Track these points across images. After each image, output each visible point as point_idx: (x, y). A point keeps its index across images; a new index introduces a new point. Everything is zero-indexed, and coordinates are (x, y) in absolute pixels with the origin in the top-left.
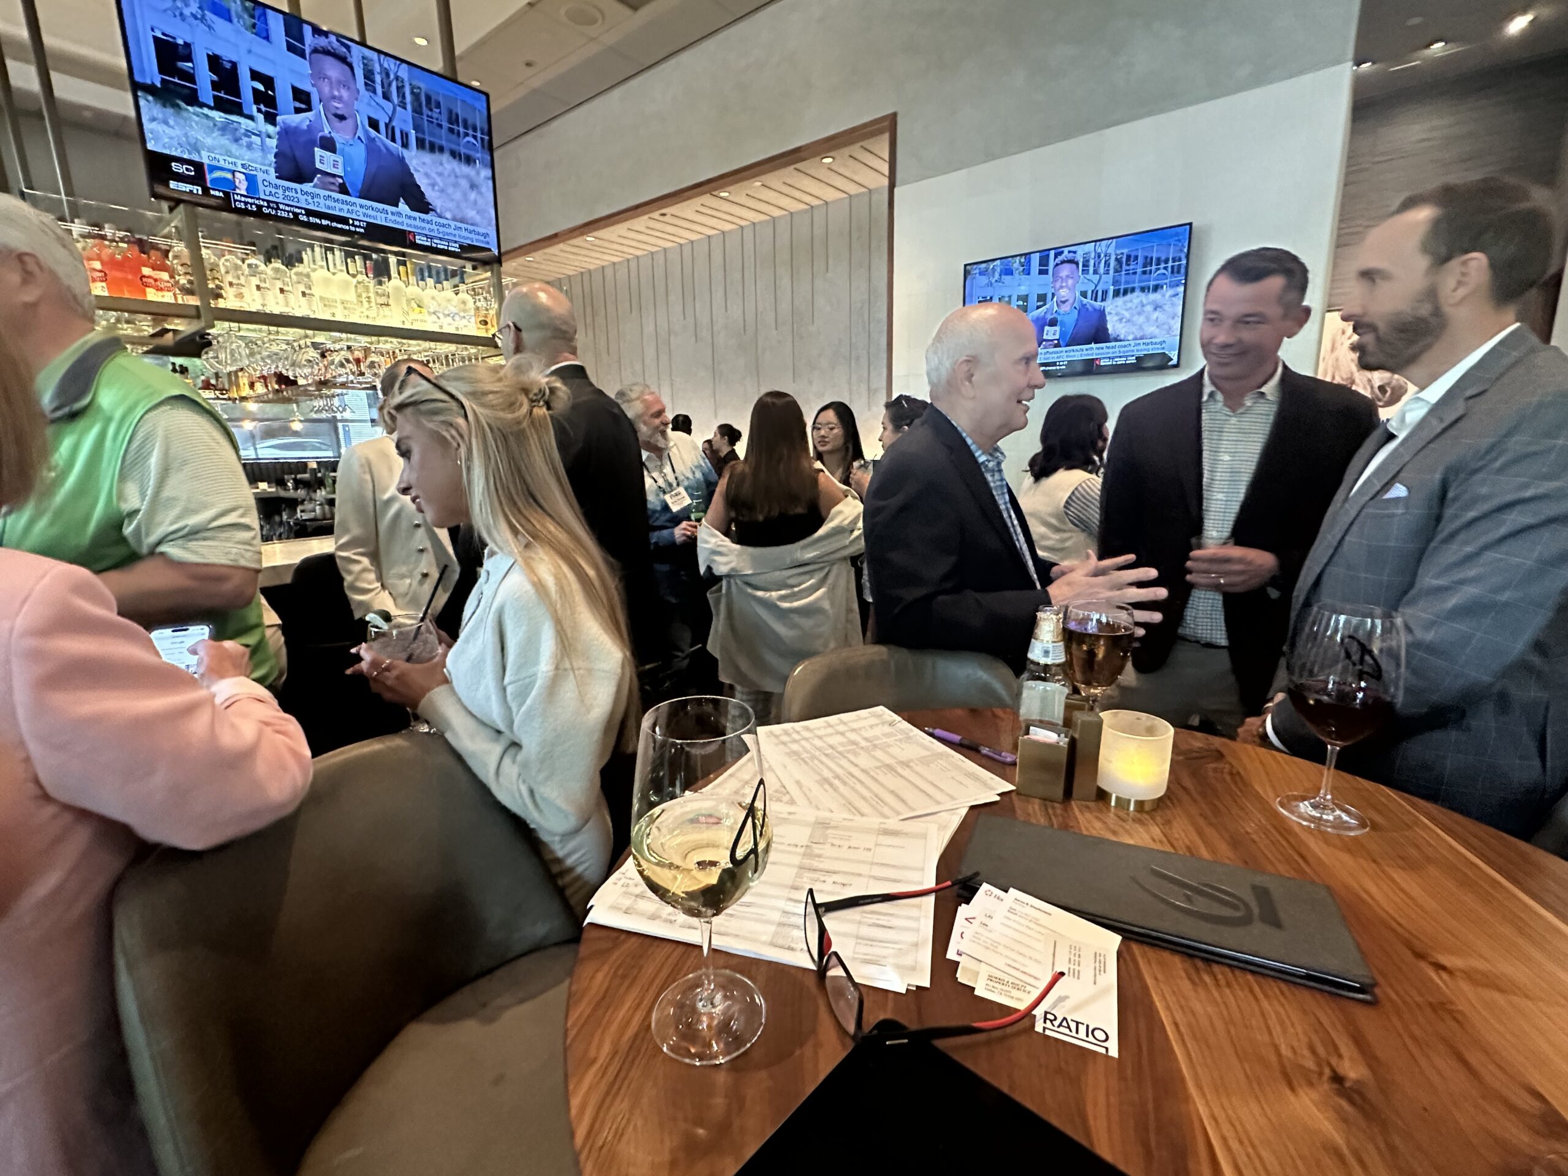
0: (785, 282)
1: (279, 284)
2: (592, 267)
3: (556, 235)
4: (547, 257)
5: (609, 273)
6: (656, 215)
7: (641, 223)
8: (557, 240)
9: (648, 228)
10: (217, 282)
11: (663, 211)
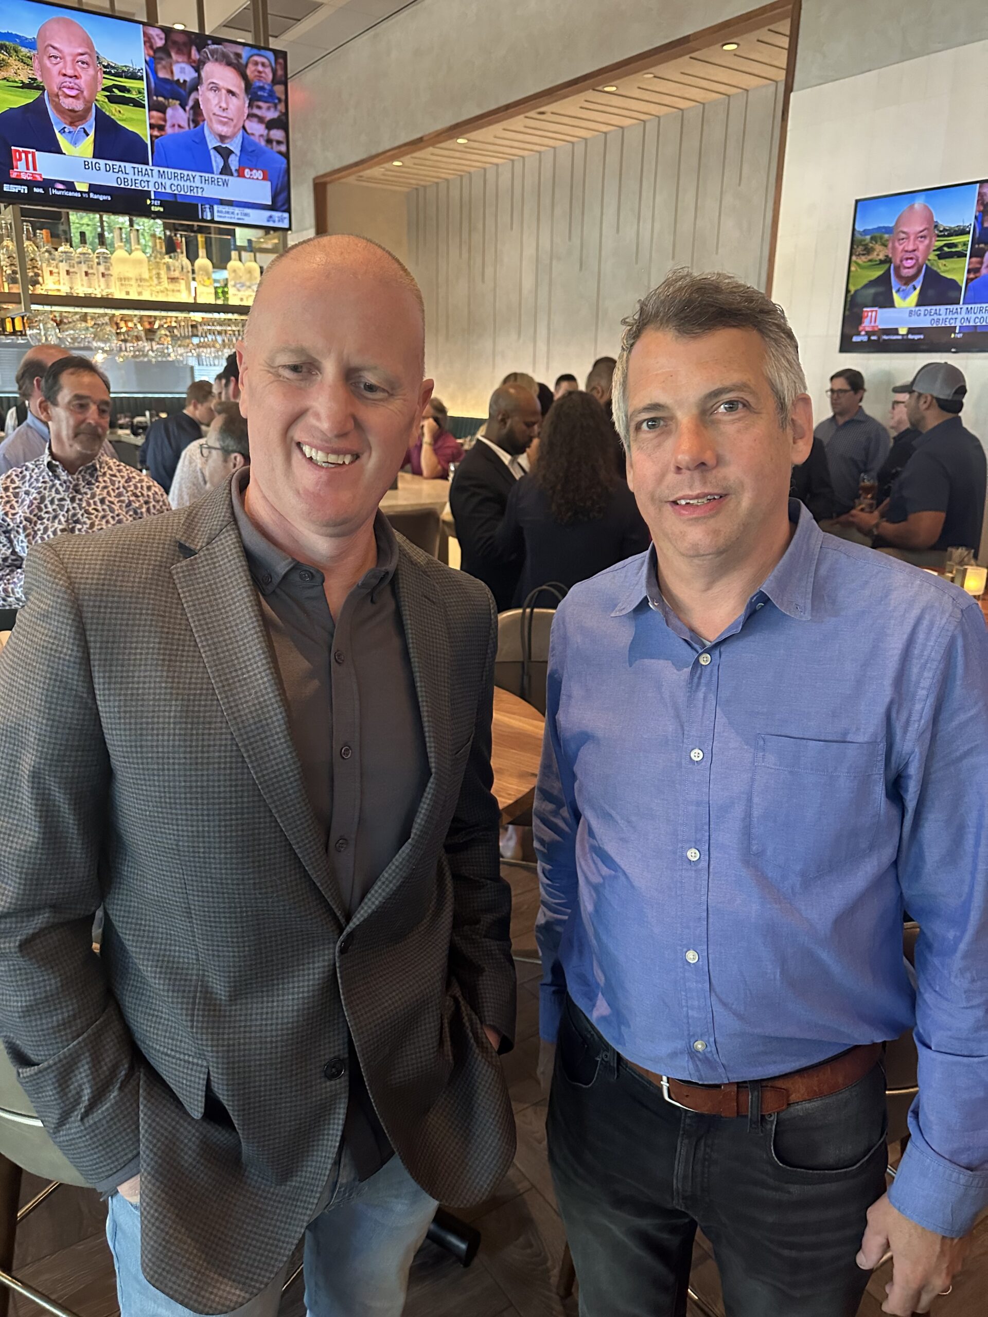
0: (688, 198)
1: (84, 268)
2: (472, 170)
3: (421, 139)
4: (417, 161)
5: (491, 176)
6: (532, 114)
7: (518, 122)
8: (422, 145)
9: (526, 127)
10: (36, 270)
11: (542, 109)
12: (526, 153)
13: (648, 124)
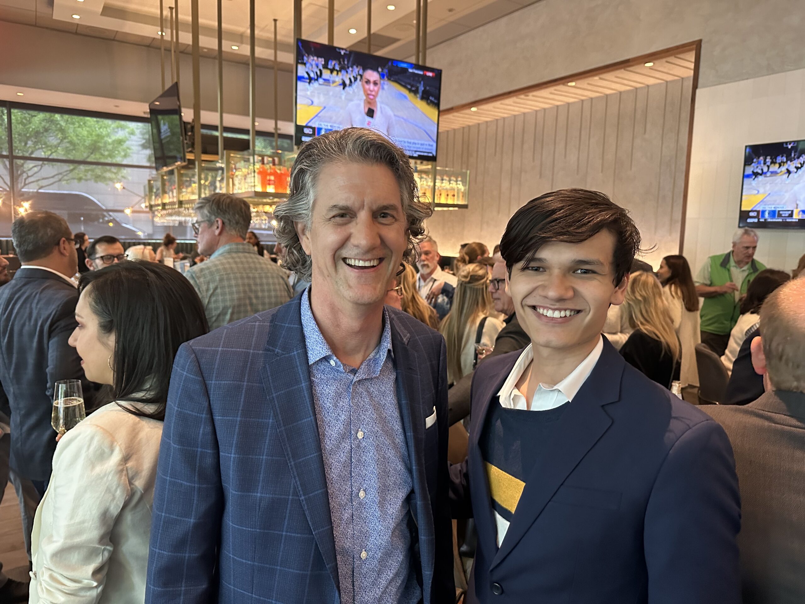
5: (482, 128)
7: (510, 100)
9: (515, 103)
11: (528, 94)
12: (506, 115)
13: (584, 103)
